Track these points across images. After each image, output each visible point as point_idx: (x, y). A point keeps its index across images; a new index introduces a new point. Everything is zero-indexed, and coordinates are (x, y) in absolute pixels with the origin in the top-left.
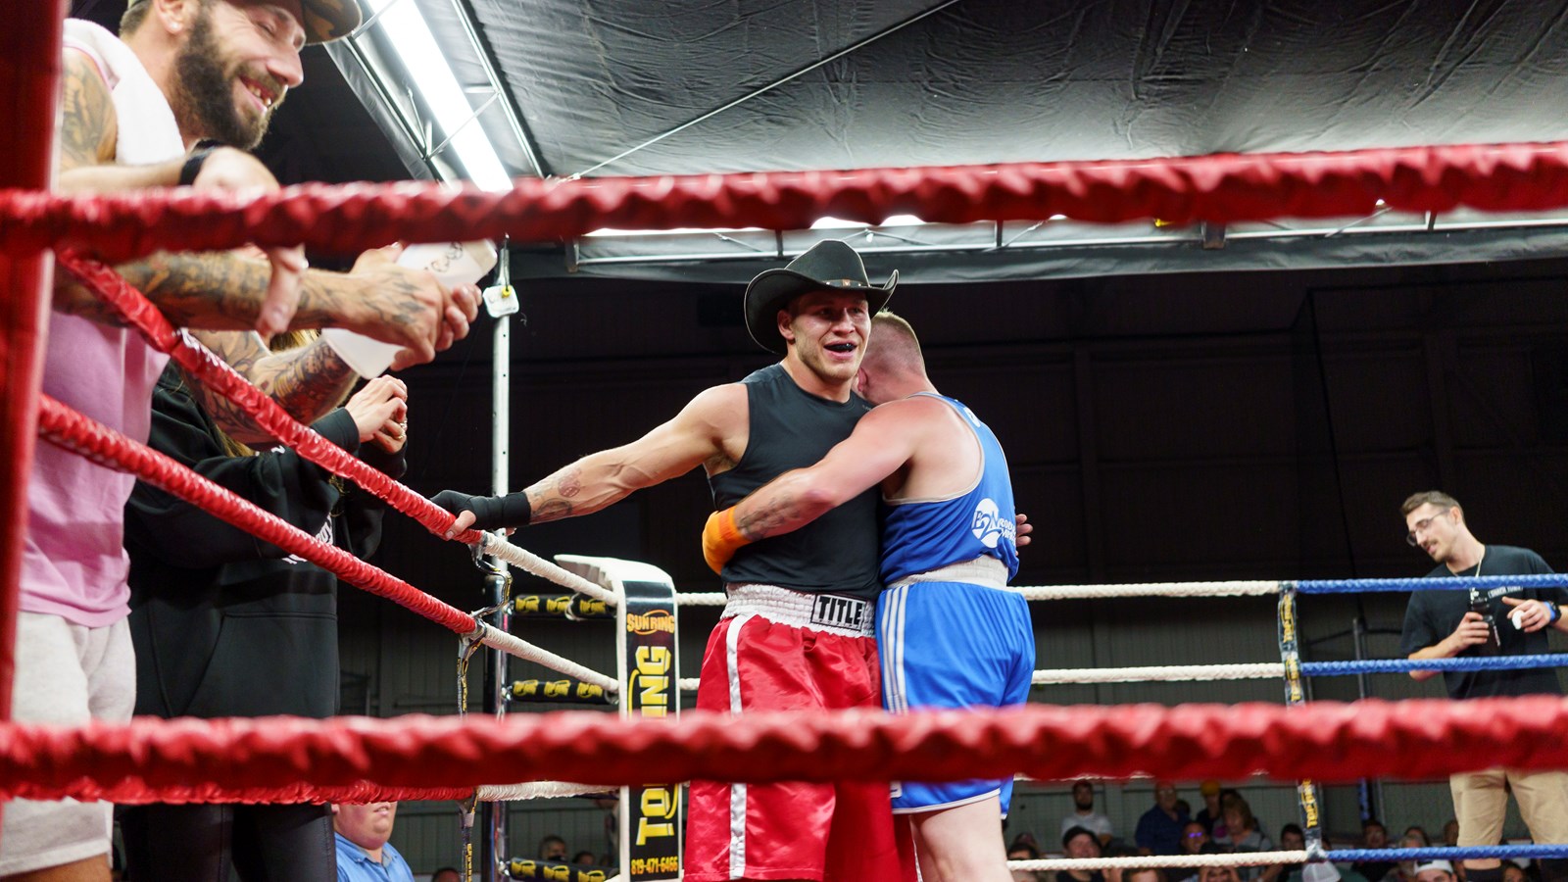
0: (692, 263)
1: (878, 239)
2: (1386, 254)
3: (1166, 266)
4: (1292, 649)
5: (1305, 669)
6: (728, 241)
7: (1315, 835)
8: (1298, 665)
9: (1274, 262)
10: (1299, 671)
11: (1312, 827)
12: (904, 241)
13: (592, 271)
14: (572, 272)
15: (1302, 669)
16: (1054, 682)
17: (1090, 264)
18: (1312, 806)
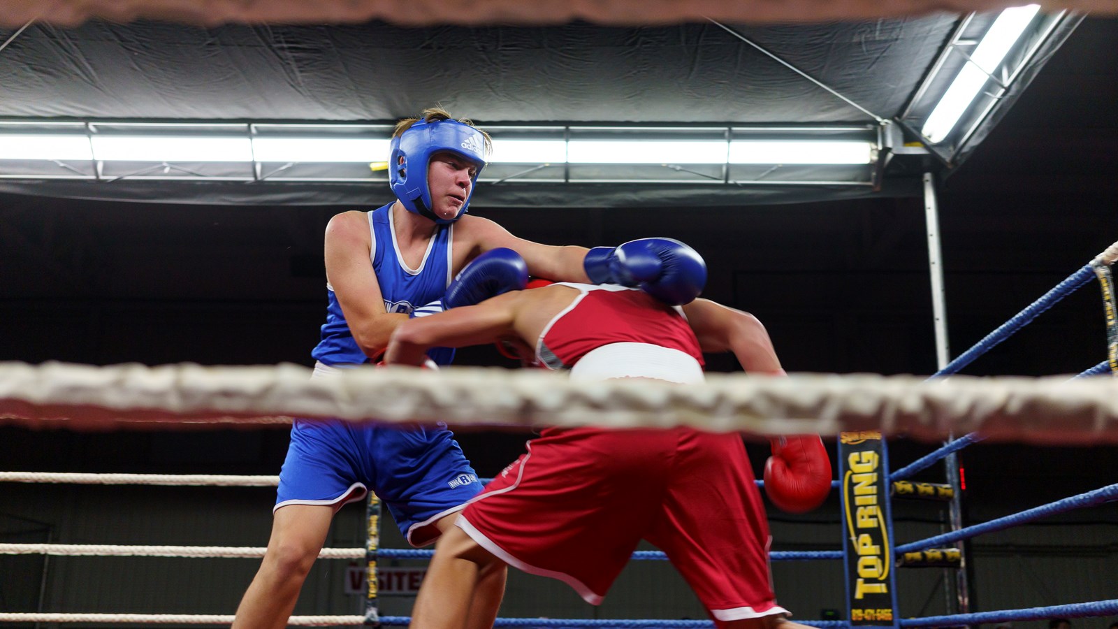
2: (536, 198)
6: (64, 168)
7: (374, 605)
11: (373, 598)
12: (192, 173)
17: (323, 196)
18: (374, 583)
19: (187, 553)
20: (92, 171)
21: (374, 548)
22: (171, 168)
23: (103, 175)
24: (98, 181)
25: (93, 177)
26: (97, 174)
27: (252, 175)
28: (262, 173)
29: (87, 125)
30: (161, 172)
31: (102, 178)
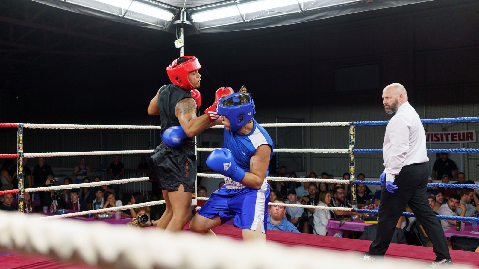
0: (225, 26)
1: (271, 13)
3: (355, 11)
4: (353, 144)
5: (355, 150)
6: (233, 18)
7: (355, 204)
8: (353, 149)
9: (391, 4)
10: (353, 151)
11: (354, 201)
12: (278, 12)
13: (203, 32)
14: (197, 33)
15: (354, 150)
16: (284, 152)
17: (331, 13)
18: (354, 194)
19: (283, 180)
20: (241, 19)
21: (353, 180)
22: (270, 11)
23: (246, 20)
24: (245, 23)
25: (243, 21)
26: (244, 20)
27: (300, 9)
28: (304, 7)
29: (235, 1)
30: (266, 14)
31: (246, 21)
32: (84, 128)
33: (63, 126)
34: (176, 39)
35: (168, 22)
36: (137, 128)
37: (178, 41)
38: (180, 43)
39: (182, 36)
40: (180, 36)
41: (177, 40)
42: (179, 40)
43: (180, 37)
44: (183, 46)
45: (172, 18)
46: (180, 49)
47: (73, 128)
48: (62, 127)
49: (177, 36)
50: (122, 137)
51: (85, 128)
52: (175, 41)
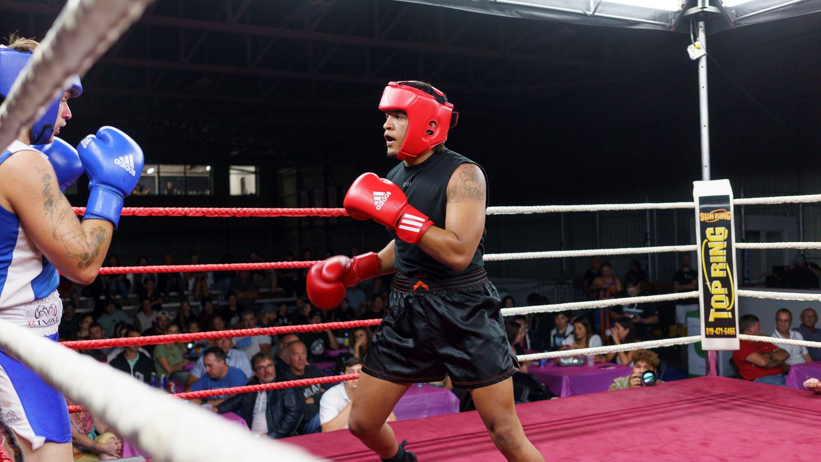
32: (531, 211)
33: (499, 210)
34: (691, 43)
35: (675, 13)
36: (621, 209)
37: (695, 46)
38: (698, 48)
39: (702, 36)
40: (698, 36)
41: (692, 45)
42: (697, 43)
43: (698, 39)
44: (704, 55)
45: (681, 5)
46: (698, 60)
47: (515, 212)
48: (497, 212)
49: (692, 37)
50: (598, 226)
51: (534, 212)
52: (689, 47)
